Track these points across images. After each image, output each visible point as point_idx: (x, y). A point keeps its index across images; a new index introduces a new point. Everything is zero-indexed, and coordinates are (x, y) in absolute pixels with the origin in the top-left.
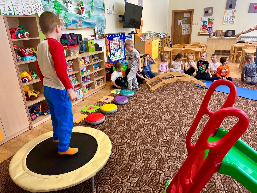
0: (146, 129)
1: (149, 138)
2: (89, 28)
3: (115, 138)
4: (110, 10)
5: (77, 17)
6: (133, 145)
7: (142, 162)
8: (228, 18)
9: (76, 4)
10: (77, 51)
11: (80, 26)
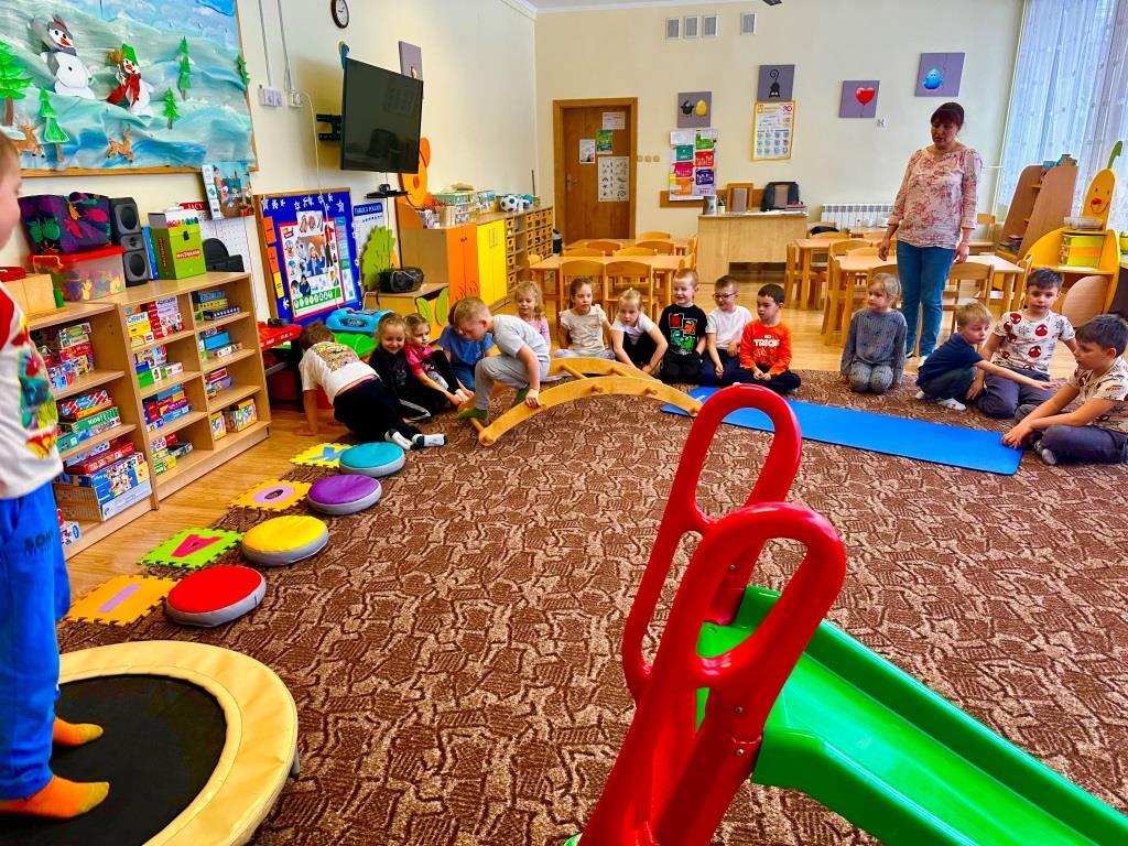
0: (464, 617)
1: (479, 656)
2: (169, 170)
3: (318, 678)
4: (271, 88)
5: (107, 116)
6: (405, 702)
7: (449, 774)
8: (768, 135)
9: (102, 59)
10: (115, 275)
11: (125, 158)
